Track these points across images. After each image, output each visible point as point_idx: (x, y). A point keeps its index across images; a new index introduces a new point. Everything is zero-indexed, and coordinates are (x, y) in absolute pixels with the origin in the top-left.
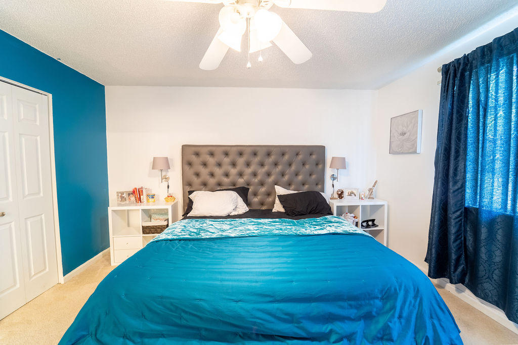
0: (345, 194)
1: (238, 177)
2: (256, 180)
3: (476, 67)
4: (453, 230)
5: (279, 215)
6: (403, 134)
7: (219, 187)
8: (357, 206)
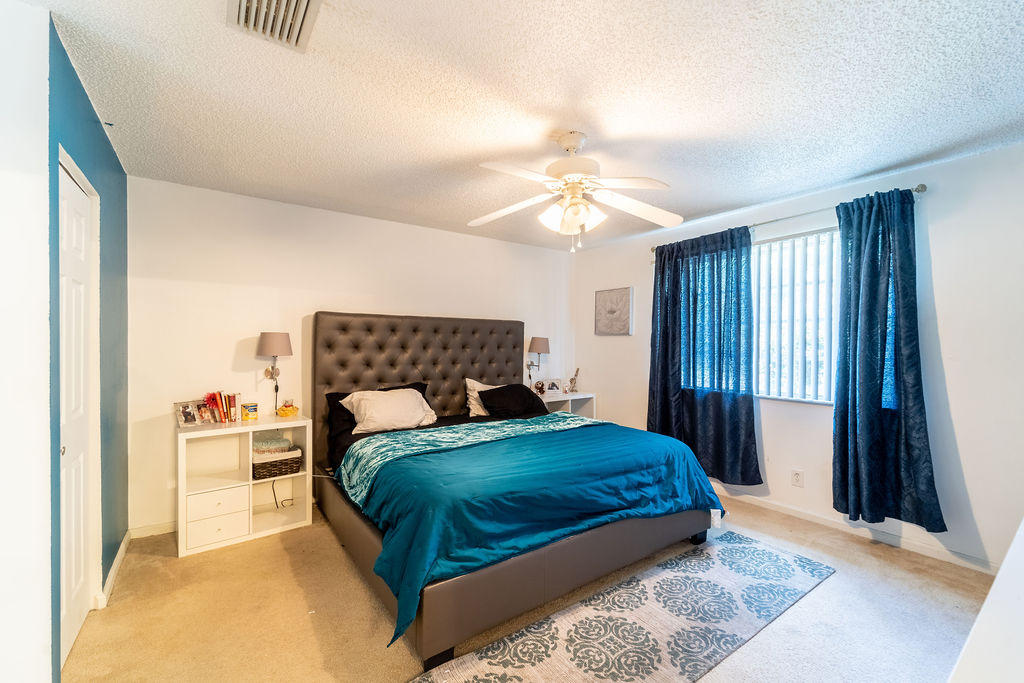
0: (546, 388)
1: (410, 367)
2: (437, 371)
3: (687, 256)
4: (674, 413)
5: (479, 419)
6: (612, 312)
7: (403, 383)
8: (566, 401)
